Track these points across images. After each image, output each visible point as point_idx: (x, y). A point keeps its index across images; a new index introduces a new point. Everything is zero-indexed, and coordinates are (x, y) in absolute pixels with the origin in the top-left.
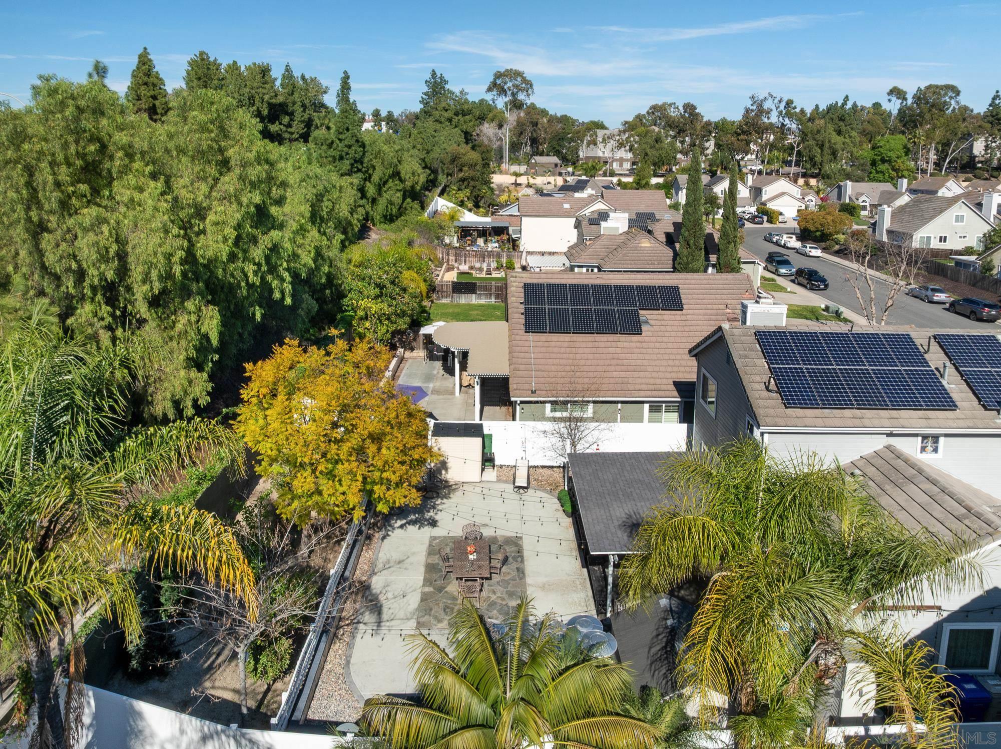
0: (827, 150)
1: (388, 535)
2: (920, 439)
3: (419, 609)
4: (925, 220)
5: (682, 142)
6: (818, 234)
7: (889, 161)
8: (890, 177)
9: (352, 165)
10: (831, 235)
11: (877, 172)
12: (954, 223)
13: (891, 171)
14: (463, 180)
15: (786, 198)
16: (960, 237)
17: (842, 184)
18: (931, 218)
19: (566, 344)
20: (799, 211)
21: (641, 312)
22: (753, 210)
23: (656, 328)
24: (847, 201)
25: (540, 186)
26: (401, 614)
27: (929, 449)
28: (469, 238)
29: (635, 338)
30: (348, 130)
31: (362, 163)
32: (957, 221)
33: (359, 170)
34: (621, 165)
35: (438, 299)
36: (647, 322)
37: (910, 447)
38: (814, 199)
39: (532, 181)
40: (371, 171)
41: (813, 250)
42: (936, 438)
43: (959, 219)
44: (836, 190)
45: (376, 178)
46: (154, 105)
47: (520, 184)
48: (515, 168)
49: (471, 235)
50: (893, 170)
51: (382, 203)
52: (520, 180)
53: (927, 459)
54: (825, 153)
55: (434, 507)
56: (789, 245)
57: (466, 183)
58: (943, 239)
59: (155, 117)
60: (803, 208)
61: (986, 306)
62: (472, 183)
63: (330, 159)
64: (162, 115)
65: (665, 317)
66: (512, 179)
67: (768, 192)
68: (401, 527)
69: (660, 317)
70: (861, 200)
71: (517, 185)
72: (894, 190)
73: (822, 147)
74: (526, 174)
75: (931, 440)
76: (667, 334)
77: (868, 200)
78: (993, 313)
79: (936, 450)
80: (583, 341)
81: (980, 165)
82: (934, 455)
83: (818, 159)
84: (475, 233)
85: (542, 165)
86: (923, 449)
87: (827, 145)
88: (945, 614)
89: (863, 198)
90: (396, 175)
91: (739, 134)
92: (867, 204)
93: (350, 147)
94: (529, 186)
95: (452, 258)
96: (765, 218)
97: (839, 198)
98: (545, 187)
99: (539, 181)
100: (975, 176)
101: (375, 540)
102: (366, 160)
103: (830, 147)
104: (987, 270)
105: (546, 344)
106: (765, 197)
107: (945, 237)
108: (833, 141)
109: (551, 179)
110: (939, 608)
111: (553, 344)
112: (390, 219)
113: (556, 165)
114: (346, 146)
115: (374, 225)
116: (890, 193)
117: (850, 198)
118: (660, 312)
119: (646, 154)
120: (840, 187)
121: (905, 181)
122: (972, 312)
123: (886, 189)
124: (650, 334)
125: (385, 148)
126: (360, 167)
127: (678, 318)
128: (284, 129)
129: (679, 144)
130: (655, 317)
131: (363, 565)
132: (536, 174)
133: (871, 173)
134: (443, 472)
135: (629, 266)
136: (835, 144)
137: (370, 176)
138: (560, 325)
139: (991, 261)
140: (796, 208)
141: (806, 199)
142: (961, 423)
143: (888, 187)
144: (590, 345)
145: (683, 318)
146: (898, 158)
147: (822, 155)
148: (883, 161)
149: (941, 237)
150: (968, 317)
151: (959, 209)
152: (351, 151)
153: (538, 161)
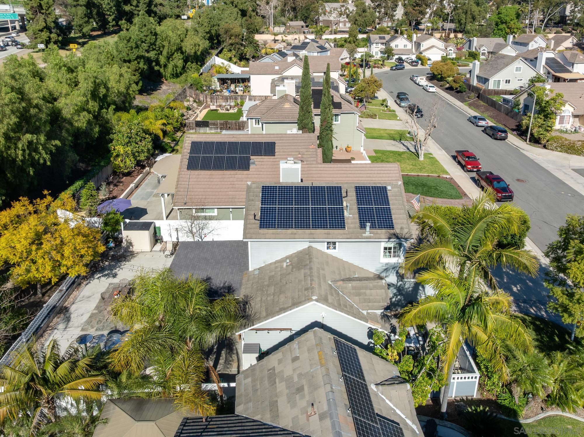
0: (469, 16)
1: (90, 283)
2: (326, 243)
3: (86, 322)
4: (498, 70)
5: (379, 12)
6: (439, 76)
7: (506, 23)
8: (506, 32)
9: (149, 47)
10: (446, 78)
11: (498, 30)
12: (515, 72)
13: (507, 29)
14: (232, 44)
15: (434, 49)
16: (519, 80)
17: (471, 39)
18: (501, 69)
19: (208, 176)
20: (442, 57)
21: (252, 157)
22: (414, 57)
23: (258, 166)
24: (474, 50)
25: (289, 41)
26: (76, 325)
27: (331, 247)
28: (226, 85)
29: (246, 172)
30: (145, 25)
31: (155, 45)
32: (516, 71)
33: (154, 49)
34: (345, 25)
35: (188, 130)
36: (254, 163)
37: (322, 247)
38: (453, 49)
39: (285, 38)
40: (161, 49)
41: (431, 88)
42: (334, 243)
43: (518, 69)
44: (468, 43)
45: (165, 53)
46: (40, 4)
47: (278, 40)
48: (277, 29)
49: (227, 83)
50: (508, 28)
51: (170, 66)
52: (279, 37)
53: (331, 252)
54: (468, 17)
55: (119, 267)
56: (420, 84)
57: (234, 46)
58: (508, 82)
59: (42, 11)
60: (445, 55)
61: (499, 131)
62: (237, 46)
63: (129, 48)
64: (47, 10)
65: (265, 160)
66: (272, 37)
67: (425, 45)
68: (98, 278)
69: (262, 160)
70: (482, 49)
71: (275, 41)
72: (504, 42)
73: (466, 13)
74: (284, 33)
75: (332, 245)
76: (263, 170)
77: (486, 49)
78: (503, 135)
79: (335, 248)
80: (217, 174)
81: (568, 22)
82: (334, 250)
83: (463, 21)
84: (229, 82)
85: (293, 27)
86: (328, 248)
87: (469, 12)
88: (294, 332)
89: (484, 48)
90: (180, 49)
91: (415, 7)
92: (486, 52)
93: (147, 36)
94: (283, 41)
95: (209, 100)
96: (420, 62)
97: (470, 48)
98: (292, 42)
99: (290, 38)
100: (562, 30)
101: (83, 285)
102: (157, 43)
103: (471, 14)
104: (517, 105)
105: (198, 176)
106: (422, 49)
107: (509, 80)
108: (473, 10)
109: (296, 36)
110: (291, 329)
111: (201, 176)
112: (176, 76)
113: (302, 27)
114: (144, 36)
115: (166, 80)
116: (500, 44)
117: (475, 48)
118: (263, 157)
119: (356, 20)
120: (470, 41)
121: (512, 36)
122: (493, 134)
123: (499, 42)
124: (254, 170)
125: (170, 33)
126: (154, 47)
127: (272, 160)
128: (134, 8)
129: (377, 14)
130: (259, 160)
131: (71, 299)
132: (289, 33)
133: (494, 30)
134: (131, 247)
135: (275, 120)
136: (474, 12)
137: (161, 52)
138: (206, 165)
139: (519, 100)
140: (441, 55)
141: (448, 49)
142: (345, 236)
143: (501, 40)
144: (221, 176)
145: (275, 160)
146: (511, 20)
147: (466, 19)
148: (502, 23)
149: (507, 81)
150: (491, 137)
151: (520, 64)
152: (148, 39)
153: (291, 25)
